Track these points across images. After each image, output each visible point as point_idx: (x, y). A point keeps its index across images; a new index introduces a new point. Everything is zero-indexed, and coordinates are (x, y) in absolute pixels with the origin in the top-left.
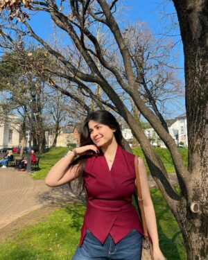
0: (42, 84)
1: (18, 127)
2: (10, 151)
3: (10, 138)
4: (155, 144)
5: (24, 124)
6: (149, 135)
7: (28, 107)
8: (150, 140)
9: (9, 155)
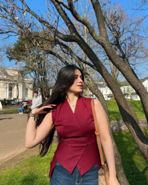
0: (46, 56)
1: (31, 86)
2: (25, 103)
3: (26, 94)
4: (129, 98)
5: (35, 83)
6: (124, 90)
7: (37, 72)
8: (125, 94)
9: (24, 105)
